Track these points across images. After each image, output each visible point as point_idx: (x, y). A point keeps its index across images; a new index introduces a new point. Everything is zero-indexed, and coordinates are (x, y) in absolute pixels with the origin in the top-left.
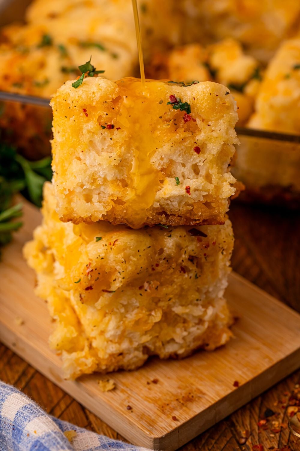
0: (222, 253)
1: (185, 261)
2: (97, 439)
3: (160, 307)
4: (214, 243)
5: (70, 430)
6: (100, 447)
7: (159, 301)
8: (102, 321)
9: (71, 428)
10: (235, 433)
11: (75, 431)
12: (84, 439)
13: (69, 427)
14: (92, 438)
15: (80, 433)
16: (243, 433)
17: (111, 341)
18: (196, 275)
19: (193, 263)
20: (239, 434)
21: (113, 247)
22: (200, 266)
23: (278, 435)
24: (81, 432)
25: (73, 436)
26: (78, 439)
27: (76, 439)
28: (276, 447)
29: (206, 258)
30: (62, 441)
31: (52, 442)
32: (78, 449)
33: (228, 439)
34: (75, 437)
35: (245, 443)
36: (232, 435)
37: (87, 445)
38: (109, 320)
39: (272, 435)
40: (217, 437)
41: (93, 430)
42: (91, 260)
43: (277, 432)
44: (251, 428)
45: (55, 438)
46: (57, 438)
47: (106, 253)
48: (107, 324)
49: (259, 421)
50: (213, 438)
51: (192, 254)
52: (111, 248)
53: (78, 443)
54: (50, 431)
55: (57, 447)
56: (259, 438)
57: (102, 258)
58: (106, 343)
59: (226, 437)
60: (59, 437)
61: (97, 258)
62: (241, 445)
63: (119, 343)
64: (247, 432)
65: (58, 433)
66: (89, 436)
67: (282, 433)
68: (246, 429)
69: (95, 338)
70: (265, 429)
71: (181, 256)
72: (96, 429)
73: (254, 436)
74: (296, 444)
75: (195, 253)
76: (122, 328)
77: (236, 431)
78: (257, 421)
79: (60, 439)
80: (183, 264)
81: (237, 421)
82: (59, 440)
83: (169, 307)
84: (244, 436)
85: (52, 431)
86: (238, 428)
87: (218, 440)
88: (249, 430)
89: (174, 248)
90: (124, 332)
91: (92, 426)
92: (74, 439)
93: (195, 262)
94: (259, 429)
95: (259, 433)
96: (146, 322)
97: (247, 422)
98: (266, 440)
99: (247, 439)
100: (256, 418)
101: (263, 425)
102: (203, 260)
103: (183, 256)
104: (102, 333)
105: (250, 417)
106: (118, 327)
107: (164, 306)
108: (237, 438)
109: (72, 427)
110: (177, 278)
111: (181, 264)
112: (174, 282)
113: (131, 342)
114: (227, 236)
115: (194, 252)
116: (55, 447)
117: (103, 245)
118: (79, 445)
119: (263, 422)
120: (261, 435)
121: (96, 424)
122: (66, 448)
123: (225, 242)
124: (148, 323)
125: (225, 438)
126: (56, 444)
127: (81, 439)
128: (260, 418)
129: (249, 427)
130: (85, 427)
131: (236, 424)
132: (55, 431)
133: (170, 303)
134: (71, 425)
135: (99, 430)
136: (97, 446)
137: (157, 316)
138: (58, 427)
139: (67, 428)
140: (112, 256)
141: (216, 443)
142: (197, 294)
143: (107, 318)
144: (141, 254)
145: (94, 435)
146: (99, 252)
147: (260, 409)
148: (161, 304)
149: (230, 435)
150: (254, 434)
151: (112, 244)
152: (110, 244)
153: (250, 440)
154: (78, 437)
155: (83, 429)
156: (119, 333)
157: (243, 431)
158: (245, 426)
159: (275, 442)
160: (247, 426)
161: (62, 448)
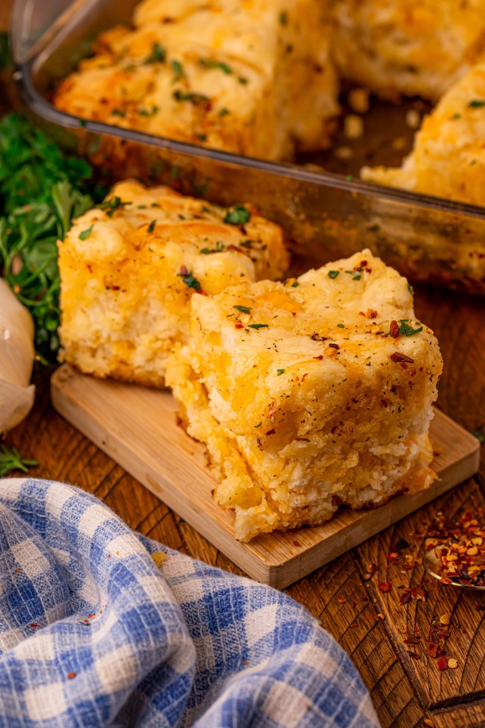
0: (431, 379)
1: (387, 393)
2: (191, 564)
3: (357, 449)
4: (421, 369)
5: (160, 551)
6: (194, 574)
7: (354, 441)
8: (284, 468)
9: (160, 549)
10: (359, 566)
11: (166, 553)
12: (176, 564)
13: (159, 548)
14: (185, 562)
15: (171, 556)
16: (369, 567)
17: (295, 492)
18: (399, 409)
19: (396, 394)
20: (364, 568)
21: (302, 383)
22: (403, 397)
23: (410, 572)
24: (173, 554)
25: (163, 558)
26: (169, 563)
27: (166, 563)
28: (407, 586)
29: (411, 387)
30: (149, 566)
31: (137, 566)
32: (168, 575)
33: (350, 573)
34: (165, 560)
35: (369, 580)
36: (355, 569)
37: (179, 570)
38: (293, 468)
39: (404, 572)
40: (336, 570)
41: (188, 553)
42: (273, 398)
43: (410, 569)
44: (379, 561)
45: (141, 561)
46: (143, 561)
47: (293, 390)
48: (291, 472)
49: (390, 554)
50: (332, 572)
51: (396, 383)
52: (299, 385)
53: (168, 568)
54: (136, 553)
55: (142, 572)
56: (388, 574)
57: (288, 396)
58: (289, 495)
59: (347, 570)
60: (145, 560)
61: (282, 396)
62: (364, 581)
63: (305, 494)
64: (374, 565)
65: (145, 556)
66: (182, 560)
67: (415, 570)
68: (373, 562)
69: (274, 489)
70: (396, 564)
71: (382, 387)
72: (192, 552)
73: (381, 572)
74: (432, 584)
75: (399, 383)
76: (309, 477)
77: (361, 564)
78: (387, 554)
79: (147, 563)
80: (385, 396)
81: (362, 552)
82: (145, 564)
83: (366, 448)
84: (369, 571)
85: (138, 553)
86: (364, 560)
87: (338, 573)
88: (377, 564)
89: (374, 379)
90: (311, 481)
91: (187, 548)
92: (163, 563)
93: (398, 392)
94: (388, 563)
95: (388, 569)
96: (339, 468)
97: (375, 554)
98: (396, 577)
99: (372, 575)
100: (387, 549)
101: (394, 559)
102: (408, 389)
103: (386, 387)
104: (284, 483)
105: (379, 548)
106: (304, 476)
107: (360, 448)
108: (361, 572)
109: (163, 548)
110: (377, 414)
111: (382, 396)
112: (373, 417)
113: (319, 492)
114: (435, 359)
115: (398, 381)
116: (140, 572)
117: (289, 381)
118: (169, 571)
119: (394, 555)
120: (390, 570)
121: (192, 546)
122: (153, 574)
123: (433, 366)
124: (341, 469)
125: (346, 572)
126: (142, 568)
127: (172, 564)
128: (392, 550)
129: (376, 560)
130: (179, 549)
131: (362, 556)
132: (141, 553)
133: (368, 443)
134: (162, 545)
135: (195, 553)
136: (190, 573)
137: (353, 460)
138: (144, 549)
139: (157, 549)
140: (300, 393)
141: (335, 577)
142: (399, 430)
143: (290, 466)
144: (336, 389)
145: (188, 559)
146: (284, 389)
147: (392, 540)
148: (357, 445)
149: (352, 568)
150: (382, 569)
151: (300, 379)
152: (298, 379)
153: (376, 576)
154: (169, 561)
155: (176, 552)
156: (306, 482)
157: (369, 565)
158: (372, 559)
159: (407, 581)
160: (374, 559)
161: (148, 573)
